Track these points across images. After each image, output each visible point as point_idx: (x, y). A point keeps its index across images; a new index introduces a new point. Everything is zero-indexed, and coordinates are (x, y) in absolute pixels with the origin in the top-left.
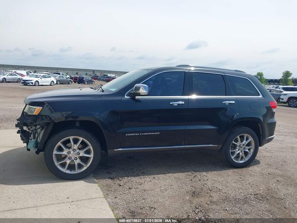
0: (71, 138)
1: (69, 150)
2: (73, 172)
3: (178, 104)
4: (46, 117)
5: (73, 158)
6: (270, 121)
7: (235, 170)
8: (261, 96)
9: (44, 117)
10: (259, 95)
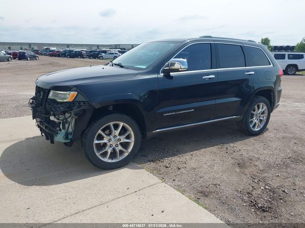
0: (111, 124)
1: (109, 137)
2: (114, 161)
3: (210, 78)
4: (84, 103)
5: (114, 146)
6: (279, 89)
7: (255, 138)
8: (272, 65)
9: (82, 104)
10: (270, 64)
